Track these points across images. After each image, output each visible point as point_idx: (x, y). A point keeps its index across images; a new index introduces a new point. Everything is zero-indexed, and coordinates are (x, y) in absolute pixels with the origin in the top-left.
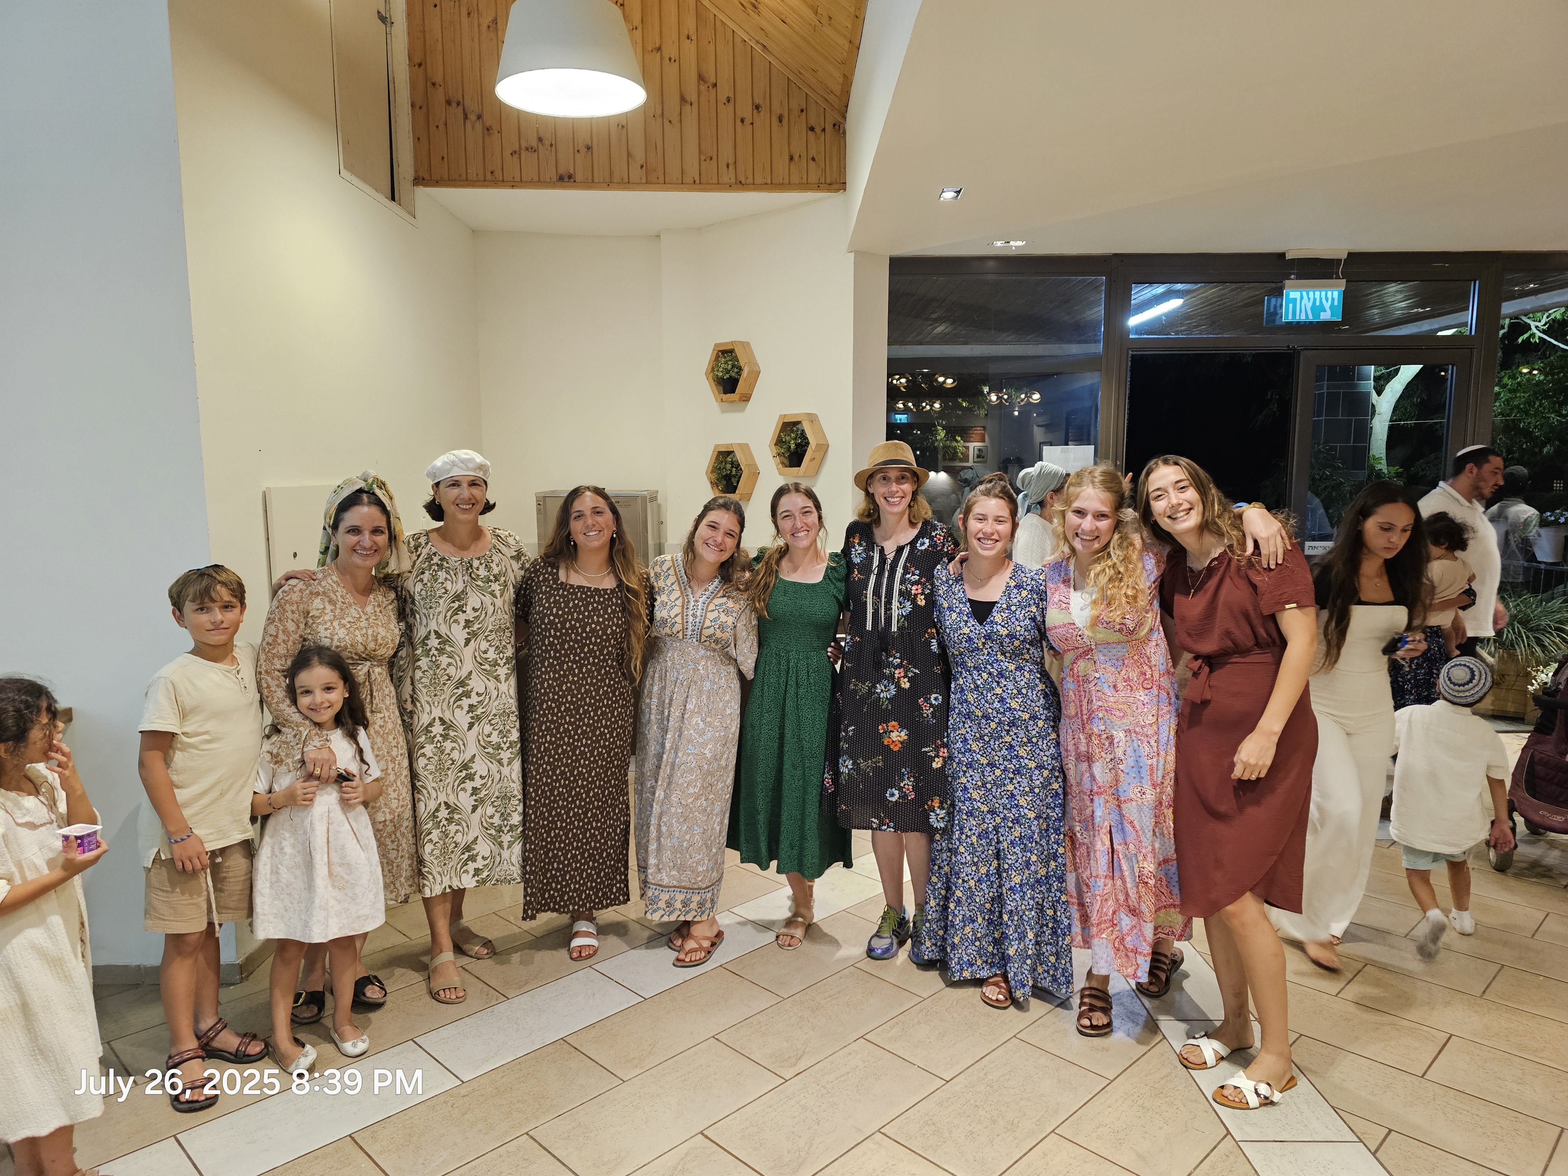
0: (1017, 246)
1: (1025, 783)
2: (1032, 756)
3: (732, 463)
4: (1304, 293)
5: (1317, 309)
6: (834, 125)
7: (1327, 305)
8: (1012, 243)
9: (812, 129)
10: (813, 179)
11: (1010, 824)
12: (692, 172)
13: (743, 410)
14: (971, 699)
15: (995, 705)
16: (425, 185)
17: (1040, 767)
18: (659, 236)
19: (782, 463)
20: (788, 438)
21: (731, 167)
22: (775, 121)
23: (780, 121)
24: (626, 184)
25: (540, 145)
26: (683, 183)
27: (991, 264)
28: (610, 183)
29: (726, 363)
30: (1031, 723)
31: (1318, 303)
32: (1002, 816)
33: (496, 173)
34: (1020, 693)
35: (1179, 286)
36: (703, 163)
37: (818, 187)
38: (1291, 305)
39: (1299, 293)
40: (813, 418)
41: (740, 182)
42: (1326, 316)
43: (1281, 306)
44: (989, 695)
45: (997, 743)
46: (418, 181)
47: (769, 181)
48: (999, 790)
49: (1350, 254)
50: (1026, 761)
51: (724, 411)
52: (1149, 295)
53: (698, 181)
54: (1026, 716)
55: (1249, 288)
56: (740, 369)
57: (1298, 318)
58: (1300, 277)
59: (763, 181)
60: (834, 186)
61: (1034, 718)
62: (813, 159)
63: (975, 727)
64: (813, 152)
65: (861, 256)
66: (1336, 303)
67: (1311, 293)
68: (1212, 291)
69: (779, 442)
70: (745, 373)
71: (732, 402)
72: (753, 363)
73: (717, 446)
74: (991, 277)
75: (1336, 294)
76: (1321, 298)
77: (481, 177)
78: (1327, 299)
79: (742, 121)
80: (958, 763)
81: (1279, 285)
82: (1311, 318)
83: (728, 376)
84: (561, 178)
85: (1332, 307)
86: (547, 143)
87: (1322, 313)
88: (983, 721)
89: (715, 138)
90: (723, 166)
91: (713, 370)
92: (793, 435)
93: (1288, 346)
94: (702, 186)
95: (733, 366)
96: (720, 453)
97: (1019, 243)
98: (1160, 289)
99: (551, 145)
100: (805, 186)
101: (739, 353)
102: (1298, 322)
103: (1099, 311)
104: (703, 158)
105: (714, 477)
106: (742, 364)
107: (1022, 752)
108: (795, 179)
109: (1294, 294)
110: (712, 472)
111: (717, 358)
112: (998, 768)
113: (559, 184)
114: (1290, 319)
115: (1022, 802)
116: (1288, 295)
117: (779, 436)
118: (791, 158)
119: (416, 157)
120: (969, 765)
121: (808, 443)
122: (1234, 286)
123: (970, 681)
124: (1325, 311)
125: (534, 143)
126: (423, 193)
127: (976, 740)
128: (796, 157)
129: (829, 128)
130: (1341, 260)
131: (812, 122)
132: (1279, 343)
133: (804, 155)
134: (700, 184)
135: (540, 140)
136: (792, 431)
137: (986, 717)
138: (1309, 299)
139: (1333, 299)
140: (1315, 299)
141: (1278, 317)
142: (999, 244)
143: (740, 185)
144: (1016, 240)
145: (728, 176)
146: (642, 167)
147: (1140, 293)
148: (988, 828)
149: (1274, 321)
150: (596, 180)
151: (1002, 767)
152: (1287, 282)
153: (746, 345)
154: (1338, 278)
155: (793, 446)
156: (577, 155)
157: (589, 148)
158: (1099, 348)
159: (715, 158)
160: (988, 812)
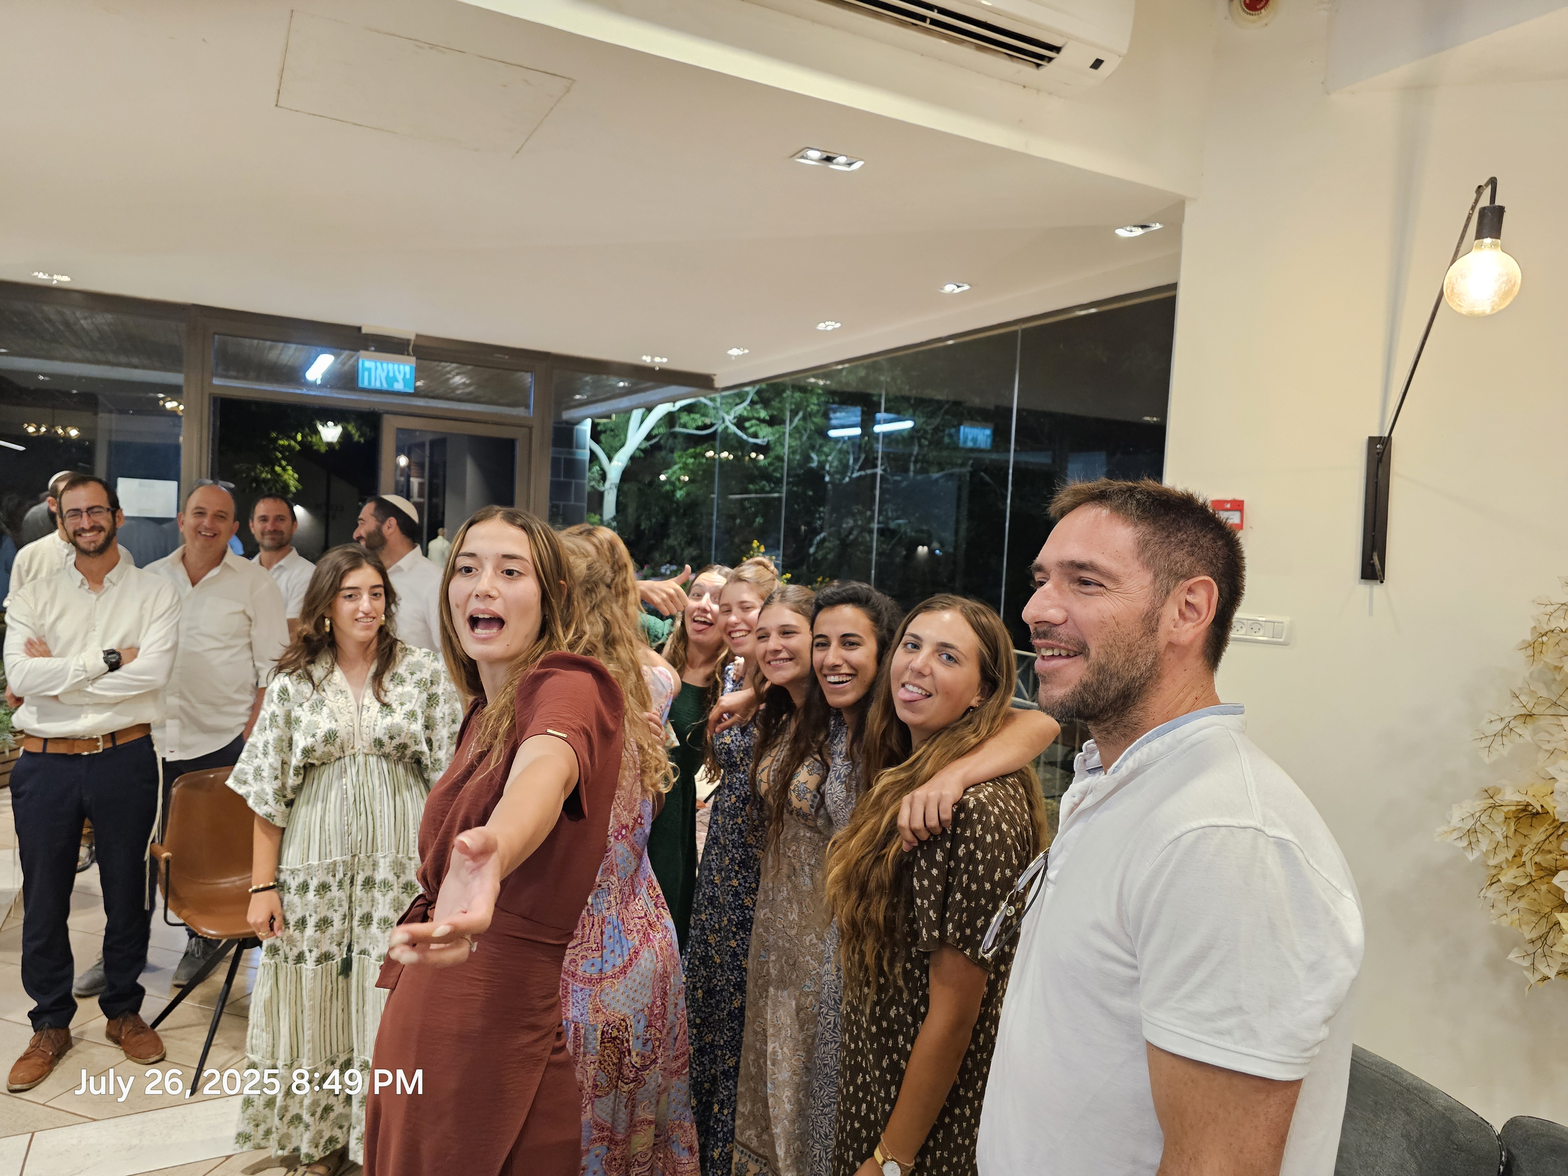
4: (379, 364)
5: (391, 380)
7: (400, 377)
8: (55, 277)
38: (366, 374)
39: (373, 363)
42: (399, 386)
43: (359, 372)
49: (418, 336)
57: (375, 384)
58: (378, 350)
66: (408, 376)
67: (385, 365)
75: (408, 368)
76: (394, 370)
78: (399, 372)
81: (358, 353)
82: (385, 386)
85: (404, 379)
87: (395, 383)
93: (372, 407)
109: (368, 364)
114: (368, 384)
116: (363, 364)
124: (397, 381)
130: (409, 340)
138: (383, 370)
139: (405, 374)
140: (388, 372)
142: (37, 273)
144: (57, 275)
152: (361, 352)
154: (409, 355)
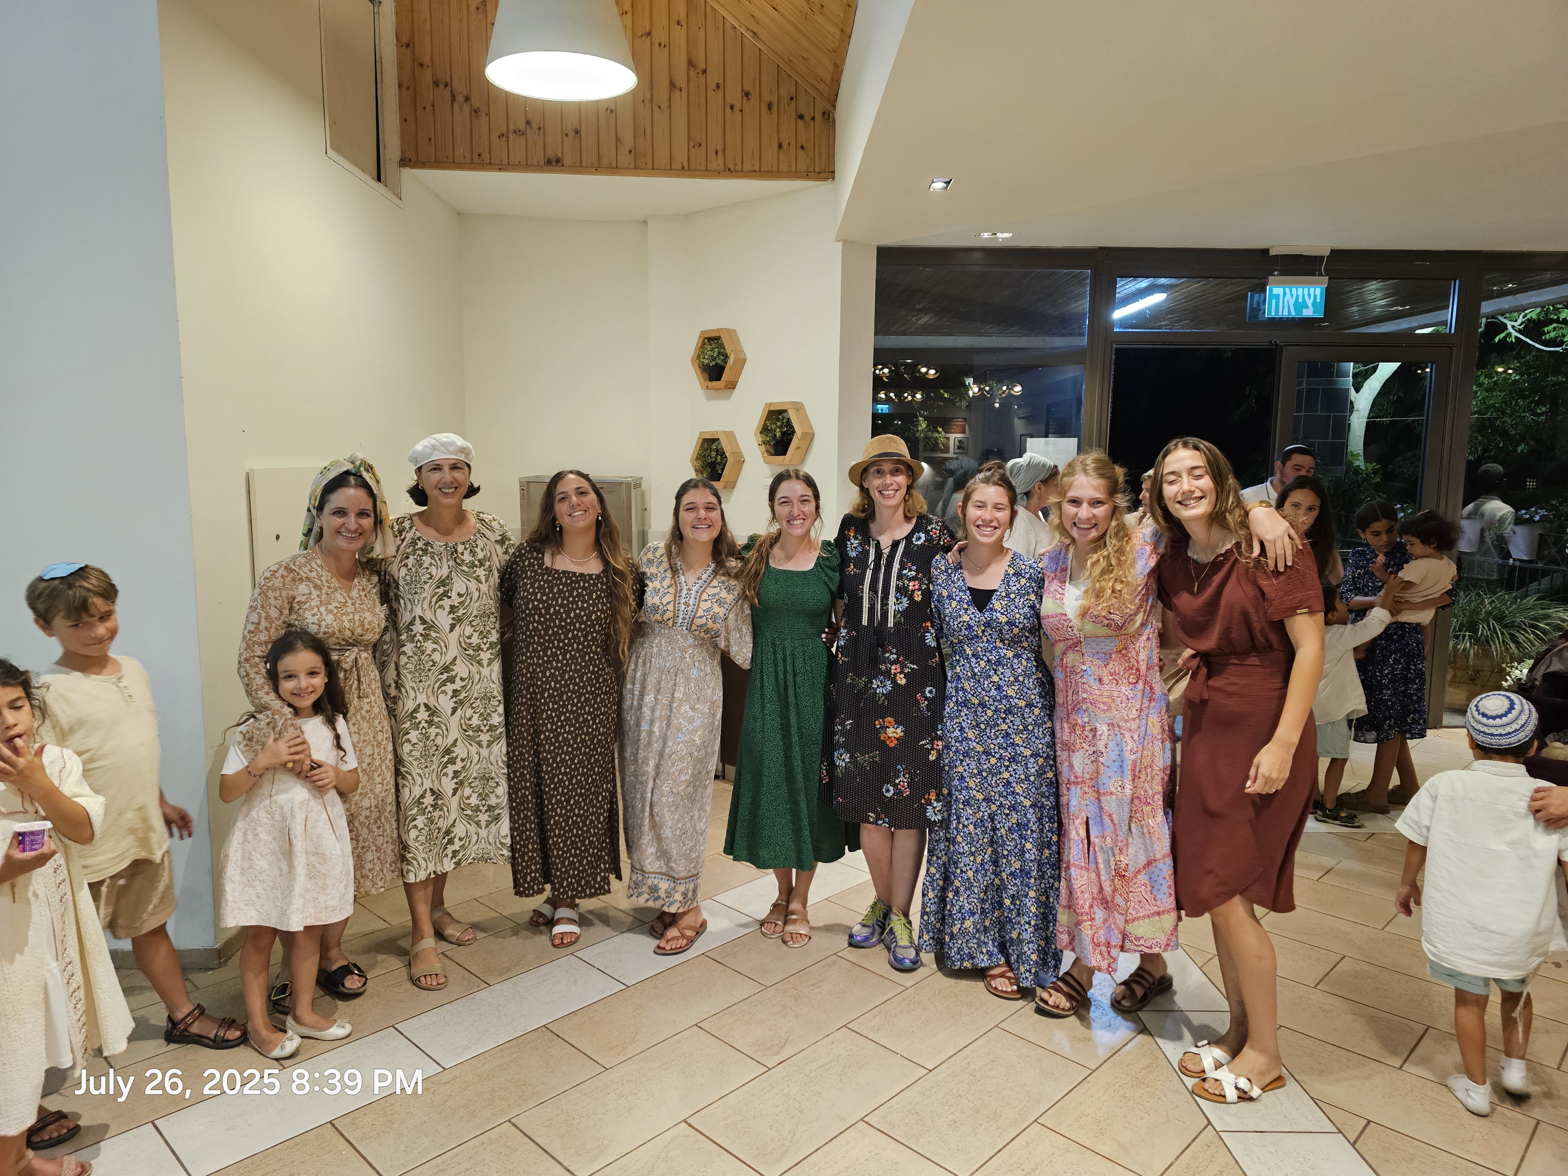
0: (1004, 237)
1: (1020, 770)
2: (1027, 744)
3: (717, 451)
4: (1287, 290)
5: (1300, 305)
6: (824, 114)
7: (1309, 302)
8: (998, 235)
9: (801, 117)
10: (802, 167)
11: (1007, 811)
12: (681, 157)
13: (729, 398)
14: (967, 687)
15: (992, 693)
16: (411, 167)
17: (1035, 755)
18: (645, 222)
19: (767, 451)
20: (773, 426)
21: (720, 154)
22: (764, 109)
23: (770, 108)
24: (614, 169)
25: (528, 128)
26: (672, 169)
27: (977, 255)
28: (598, 167)
29: (712, 350)
30: (1027, 710)
31: (1300, 300)
32: (998, 803)
33: (483, 155)
34: (1016, 680)
35: (1163, 281)
36: (692, 150)
37: (807, 175)
38: (1274, 301)
39: (1282, 289)
40: (798, 407)
41: (729, 169)
42: (1308, 313)
43: (1265, 301)
44: (986, 683)
45: (993, 731)
46: (405, 162)
47: (758, 169)
48: (995, 779)
49: (1332, 251)
50: (1022, 749)
51: (709, 398)
52: (1133, 289)
53: (686, 168)
54: (1022, 704)
55: (1232, 284)
56: (726, 356)
57: (1280, 314)
58: (1282, 273)
59: (752, 169)
60: (823, 175)
61: (1030, 705)
62: (802, 147)
63: (972, 715)
64: (802, 140)
65: (849, 245)
66: (1318, 300)
67: (1294, 290)
68: (1195, 286)
69: (765, 430)
70: (731, 361)
71: (717, 389)
72: (740, 351)
73: (702, 433)
74: (976, 269)
75: (1318, 291)
76: (1304, 295)
77: (468, 159)
78: (1309, 296)
79: (732, 107)
80: (955, 752)
81: (1263, 280)
82: (1293, 314)
83: (713, 363)
84: (549, 162)
85: (1314, 304)
86: (535, 126)
87: (1304, 310)
88: (980, 709)
89: (704, 124)
90: (711, 154)
91: (699, 357)
92: (778, 424)
93: (1271, 342)
94: (689, 172)
95: (719, 353)
96: (705, 440)
97: (1006, 235)
98: (1144, 283)
99: (540, 129)
100: (794, 174)
101: (725, 340)
102: (1281, 318)
103: (1084, 304)
104: (692, 144)
105: (699, 464)
106: (728, 351)
107: (1018, 740)
108: (784, 167)
109: (1277, 290)
110: (697, 459)
111: (703, 345)
112: (994, 756)
113: (547, 167)
114: (1273, 315)
115: (1018, 789)
116: (1271, 291)
117: (765, 424)
118: (780, 146)
119: (402, 138)
120: (966, 754)
121: (793, 432)
122: (1217, 281)
123: (968, 669)
124: (1308, 307)
125: (522, 126)
126: (408, 173)
127: (974, 727)
128: (785, 145)
129: (818, 117)
130: (1323, 257)
131: (802, 110)
132: (1260, 339)
133: (793, 143)
134: (688, 170)
135: (528, 123)
136: (778, 419)
137: (982, 705)
138: (1292, 295)
139: (1315, 296)
140: (1298, 296)
141: (1261, 312)
142: (986, 235)
143: (728, 172)
144: (1003, 232)
145: (716, 163)
146: (630, 152)
147: (1125, 287)
148: (983, 816)
149: (1257, 316)
150: (584, 164)
151: (998, 756)
152: (1271, 278)
153: (732, 333)
154: (1320, 275)
155: (778, 434)
156: (565, 139)
157: (577, 132)
158: (1084, 341)
159: (704, 144)
160: (984, 800)
